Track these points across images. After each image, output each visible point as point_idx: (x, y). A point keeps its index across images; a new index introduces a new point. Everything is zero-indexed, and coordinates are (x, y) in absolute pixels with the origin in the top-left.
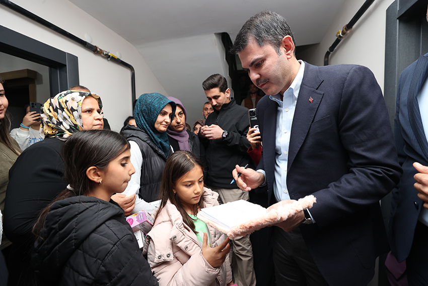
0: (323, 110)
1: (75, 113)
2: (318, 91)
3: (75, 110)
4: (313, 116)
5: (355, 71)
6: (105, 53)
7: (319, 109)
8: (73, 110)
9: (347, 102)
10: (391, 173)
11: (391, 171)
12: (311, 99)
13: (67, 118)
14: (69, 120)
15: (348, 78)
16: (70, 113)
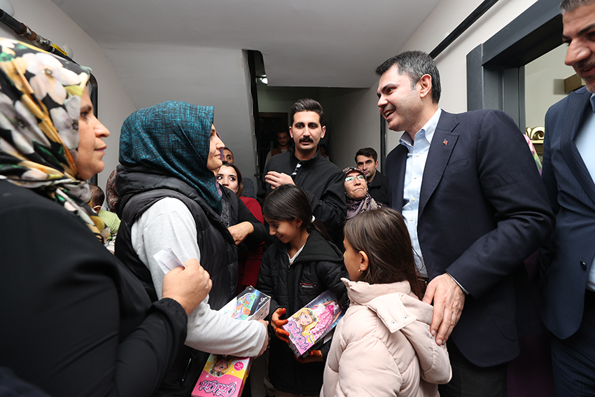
0: (459, 152)
1: (58, 113)
2: (453, 133)
3: (57, 105)
4: (448, 157)
5: (491, 113)
6: (41, 41)
7: (455, 150)
8: (49, 103)
9: (485, 143)
10: (541, 219)
11: (541, 217)
12: (445, 142)
13: (31, 121)
14: (37, 129)
15: (484, 119)
16: (42, 110)
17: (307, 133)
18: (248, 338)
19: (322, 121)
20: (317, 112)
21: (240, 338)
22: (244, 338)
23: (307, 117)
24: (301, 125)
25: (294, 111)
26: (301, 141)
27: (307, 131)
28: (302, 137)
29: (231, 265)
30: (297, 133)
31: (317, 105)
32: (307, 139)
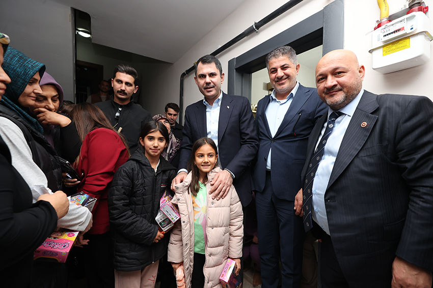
7: (233, 111)
12: (228, 107)
17: (123, 88)
18: (79, 214)
19: (136, 83)
20: (133, 76)
21: (74, 212)
22: (77, 213)
23: (125, 77)
24: (120, 82)
25: (117, 70)
26: (118, 92)
27: (123, 87)
28: (120, 89)
29: (55, 170)
30: (117, 86)
31: (134, 72)
32: (123, 92)
